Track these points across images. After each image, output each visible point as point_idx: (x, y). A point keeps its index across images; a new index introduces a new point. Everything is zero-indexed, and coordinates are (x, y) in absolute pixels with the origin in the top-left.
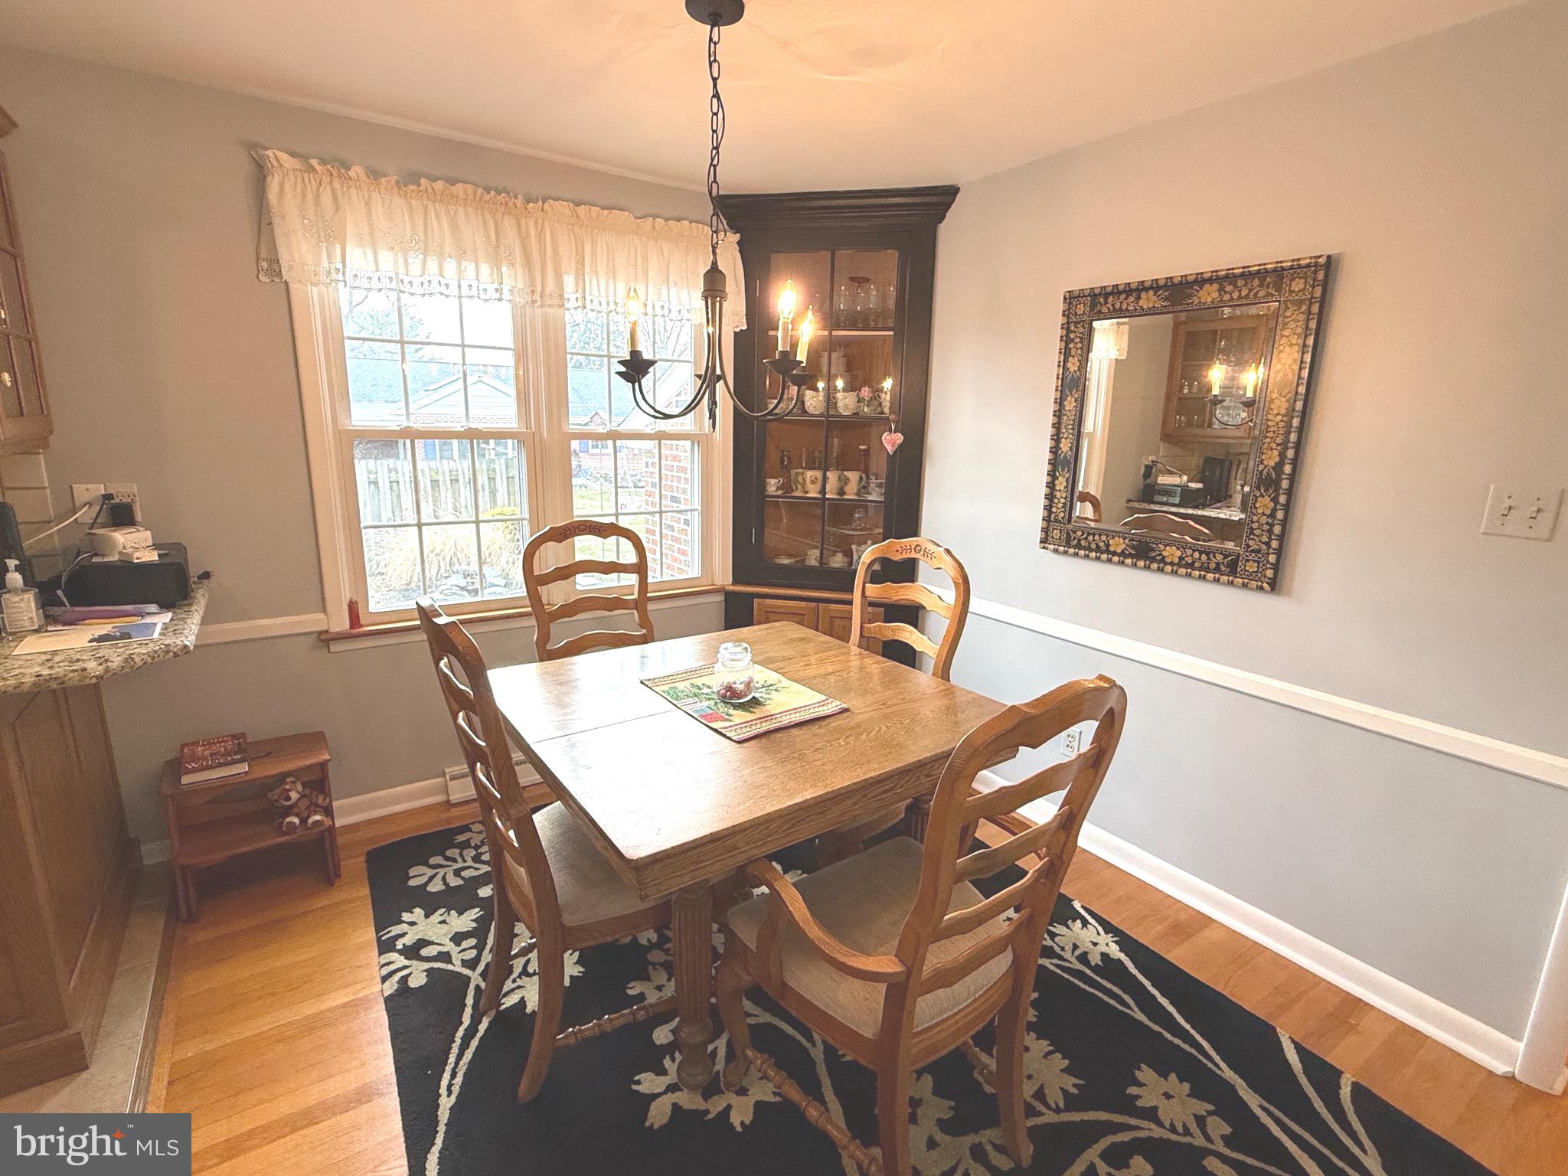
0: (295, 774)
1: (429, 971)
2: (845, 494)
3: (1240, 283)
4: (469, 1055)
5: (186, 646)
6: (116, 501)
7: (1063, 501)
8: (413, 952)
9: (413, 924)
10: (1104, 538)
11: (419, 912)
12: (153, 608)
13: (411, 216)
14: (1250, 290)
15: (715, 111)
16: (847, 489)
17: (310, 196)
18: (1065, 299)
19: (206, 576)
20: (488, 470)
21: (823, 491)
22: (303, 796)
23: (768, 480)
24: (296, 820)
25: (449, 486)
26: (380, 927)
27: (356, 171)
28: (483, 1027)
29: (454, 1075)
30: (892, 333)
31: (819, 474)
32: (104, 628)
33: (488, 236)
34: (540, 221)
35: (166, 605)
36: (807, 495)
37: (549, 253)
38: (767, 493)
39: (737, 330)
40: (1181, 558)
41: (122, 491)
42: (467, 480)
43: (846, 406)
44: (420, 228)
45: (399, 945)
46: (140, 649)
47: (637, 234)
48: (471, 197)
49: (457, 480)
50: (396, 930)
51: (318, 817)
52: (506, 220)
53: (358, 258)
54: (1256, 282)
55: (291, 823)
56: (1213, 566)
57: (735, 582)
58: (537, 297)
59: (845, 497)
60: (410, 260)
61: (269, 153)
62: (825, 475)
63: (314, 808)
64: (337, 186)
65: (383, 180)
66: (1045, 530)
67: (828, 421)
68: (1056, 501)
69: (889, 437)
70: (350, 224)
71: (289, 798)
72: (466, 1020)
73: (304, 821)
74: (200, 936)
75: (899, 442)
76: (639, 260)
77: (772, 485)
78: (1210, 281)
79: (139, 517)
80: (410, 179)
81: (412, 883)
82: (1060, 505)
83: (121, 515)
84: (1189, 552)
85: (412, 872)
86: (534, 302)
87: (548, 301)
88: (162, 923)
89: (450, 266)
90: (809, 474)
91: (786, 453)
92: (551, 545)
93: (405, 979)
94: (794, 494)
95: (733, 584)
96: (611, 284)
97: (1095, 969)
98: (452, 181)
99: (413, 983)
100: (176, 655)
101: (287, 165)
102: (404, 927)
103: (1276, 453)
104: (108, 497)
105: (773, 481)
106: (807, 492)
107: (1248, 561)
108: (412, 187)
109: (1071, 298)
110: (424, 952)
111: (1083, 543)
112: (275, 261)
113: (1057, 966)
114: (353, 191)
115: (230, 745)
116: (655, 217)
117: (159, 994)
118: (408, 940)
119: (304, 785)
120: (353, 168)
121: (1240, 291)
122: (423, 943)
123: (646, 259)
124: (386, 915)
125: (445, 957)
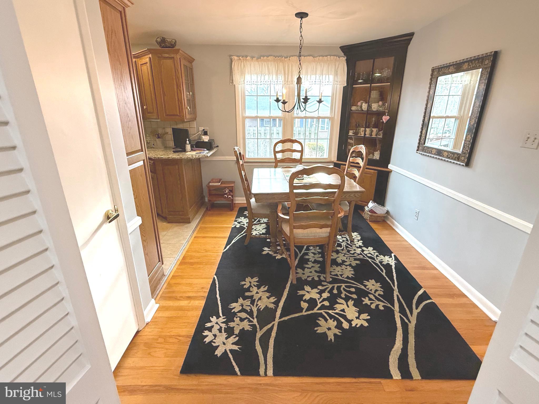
0: (228, 187)
1: (240, 226)
2: (372, 135)
3: (473, 62)
4: (240, 237)
5: (207, 156)
6: (205, 130)
7: (423, 137)
8: (239, 223)
9: (241, 219)
10: (431, 149)
11: (243, 218)
12: (205, 149)
13: (259, 65)
14: (475, 64)
15: (301, 39)
16: (373, 134)
17: (240, 65)
18: (432, 70)
19: (218, 146)
20: (309, 131)
21: (365, 134)
22: (228, 192)
23: (350, 131)
24: (226, 196)
25: (298, 135)
26: (236, 218)
27: (248, 58)
28: (244, 235)
29: (236, 238)
30: (389, 84)
31: (364, 129)
32: (198, 152)
33: (276, 69)
34: (288, 63)
35: (208, 150)
36: (361, 136)
37: (290, 71)
38: (349, 135)
39: (344, 86)
40: (447, 156)
41: (207, 129)
42: (303, 134)
43: (374, 108)
44: (261, 69)
45: (238, 221)
46: (201, 155)
47: (314, 62)
48: (272, 59)
49: (300, 133)
50: (238, 219)
51: (230, 196)
52: (280, 64)
53: (248, 77)
54: (477, 62)
55: (225, 196)
56: (454, 158)
57: (337, 160)
58: (286, 82)
59: (372, 136)
60: (258, 76)
61: (233, 57)
62: (365, 129)
63: (230, 195)
64: (245, 62)
65: (254, 59)
66: (418, 147)
67: (367, 113)
68: (422, 137)
69: (384, 117)
70: (246, 70)
71: (226, 192)
72: (242, 233)
73: (228, 196)
74: (210, 212)
75: (388, 119)
76: (314, 70)
77: (351, 133)
78: (466, 62)
79: (208, 134)
80: (259, 58)
81: (244, 213)
82: (423, 139)
83: (205, 133)
84: (449, 154)
85: (245, 212)
86: (285, 84)
87: (289, 83)
88: (205, 209)
89: (267, 77)
90: (362, 129)
91: (358, 123)
92: (280, 144)
93: (236, 226)
94: (358, 135)
95: (337, 161)
96: (306, 76)
97: (383, 265)
98: (268, 57)
99: (237, 227)
100: (206, 157)
101: (236, 59)
102: (240, 219)
103: (474, 120)
104: (204, 130)
105: (351, 131)
106: (361, 135)
107: (462, 156)
108: (259, 59)
109: (433, 70)
110: (241, 223)
111: (426, 151)
112: (233, 80)
113: (372, 262)
114: (248, 62)
115: (218, 180)
116: (319, 56)
117: (202, 218)
118: (239, 221)
119: (229, 190)
120: (248, 57)
121: (473, 65)
122: (241, 222)
123: (316, 69)
124: (238, 217)
125: (244, 225)
